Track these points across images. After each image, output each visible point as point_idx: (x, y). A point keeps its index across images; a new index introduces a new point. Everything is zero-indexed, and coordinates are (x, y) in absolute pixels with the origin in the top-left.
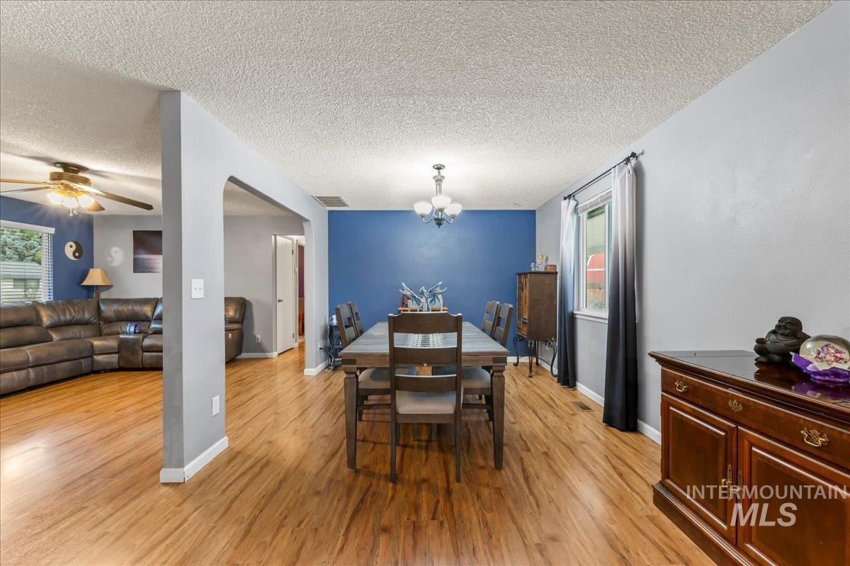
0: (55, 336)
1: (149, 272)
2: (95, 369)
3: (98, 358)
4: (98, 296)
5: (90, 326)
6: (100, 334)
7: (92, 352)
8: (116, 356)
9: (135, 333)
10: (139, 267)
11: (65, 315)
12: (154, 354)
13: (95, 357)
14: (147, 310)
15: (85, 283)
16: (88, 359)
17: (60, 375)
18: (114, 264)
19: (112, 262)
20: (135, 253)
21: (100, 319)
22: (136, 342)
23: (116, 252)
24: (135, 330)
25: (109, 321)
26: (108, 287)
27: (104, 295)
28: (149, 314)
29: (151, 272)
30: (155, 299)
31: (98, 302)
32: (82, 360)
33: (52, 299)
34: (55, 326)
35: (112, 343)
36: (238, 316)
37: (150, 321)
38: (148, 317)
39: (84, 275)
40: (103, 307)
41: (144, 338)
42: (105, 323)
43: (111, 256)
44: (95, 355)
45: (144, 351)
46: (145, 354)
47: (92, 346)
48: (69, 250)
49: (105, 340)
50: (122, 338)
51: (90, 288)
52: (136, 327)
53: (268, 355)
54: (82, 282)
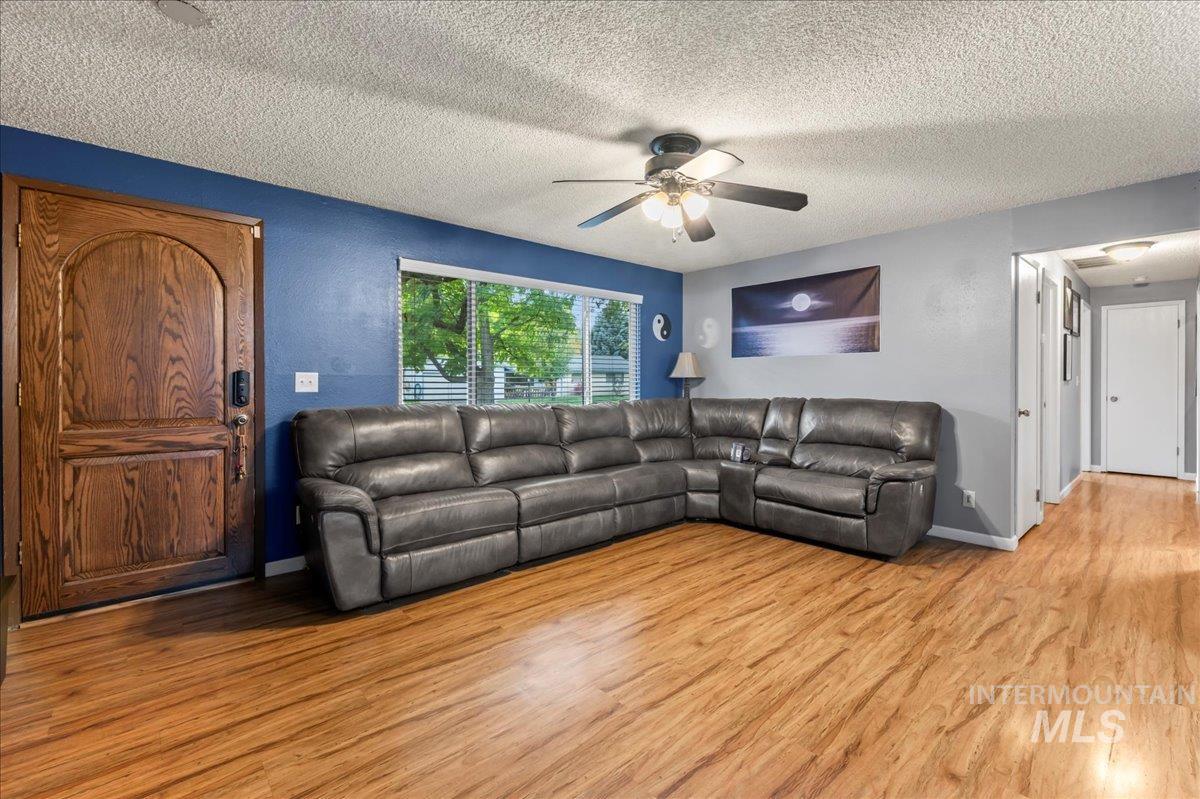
0: (644, 455)
1: (754, 355)
2: (691, 515)
3: (694, 497)
4: (687, 395)
5: (681, 441)
6: (693, 457)
7: (687, 486)
8: (716, 497)
9: (742, 461)
10: (741, 347)
11: (653, 423)
12: (773, 504)
13: (689, 494)
14: (752, 418)
15: (673, 375)
16: (682, 496)
17: (650, 521)
18: (707, 346)
19: (704, 342)
20: (735, 324)
21: (691, 431)
22: (745, 478)
23: (709, 326)
24: (742, 456)
25: (703, 435)
26: (700, 380)
27: (694, 393)
28: (757, 426)
29: (758, 355)
30: (765, 400)
31: (690, 404)
32: (675, 499)
33: (639, 399)
34: (645, 439)
35: (711, 475)
36: (927, 442)
37: (758, 440)
38: (755, 432)
39: (673, 362)
40: (695, 412)
41: (758, 471)
42: (698, 437)
43: (703, 334)
44: (690, 491)
45: (757, 497)
46: (759, 501)
47: (686, 475)
48: (657, 328)
49: (701, 468)
50: (725, 469)
51: (679, 382)
52: (743, 449)
53: (998, 541)
54: (670, 372)
